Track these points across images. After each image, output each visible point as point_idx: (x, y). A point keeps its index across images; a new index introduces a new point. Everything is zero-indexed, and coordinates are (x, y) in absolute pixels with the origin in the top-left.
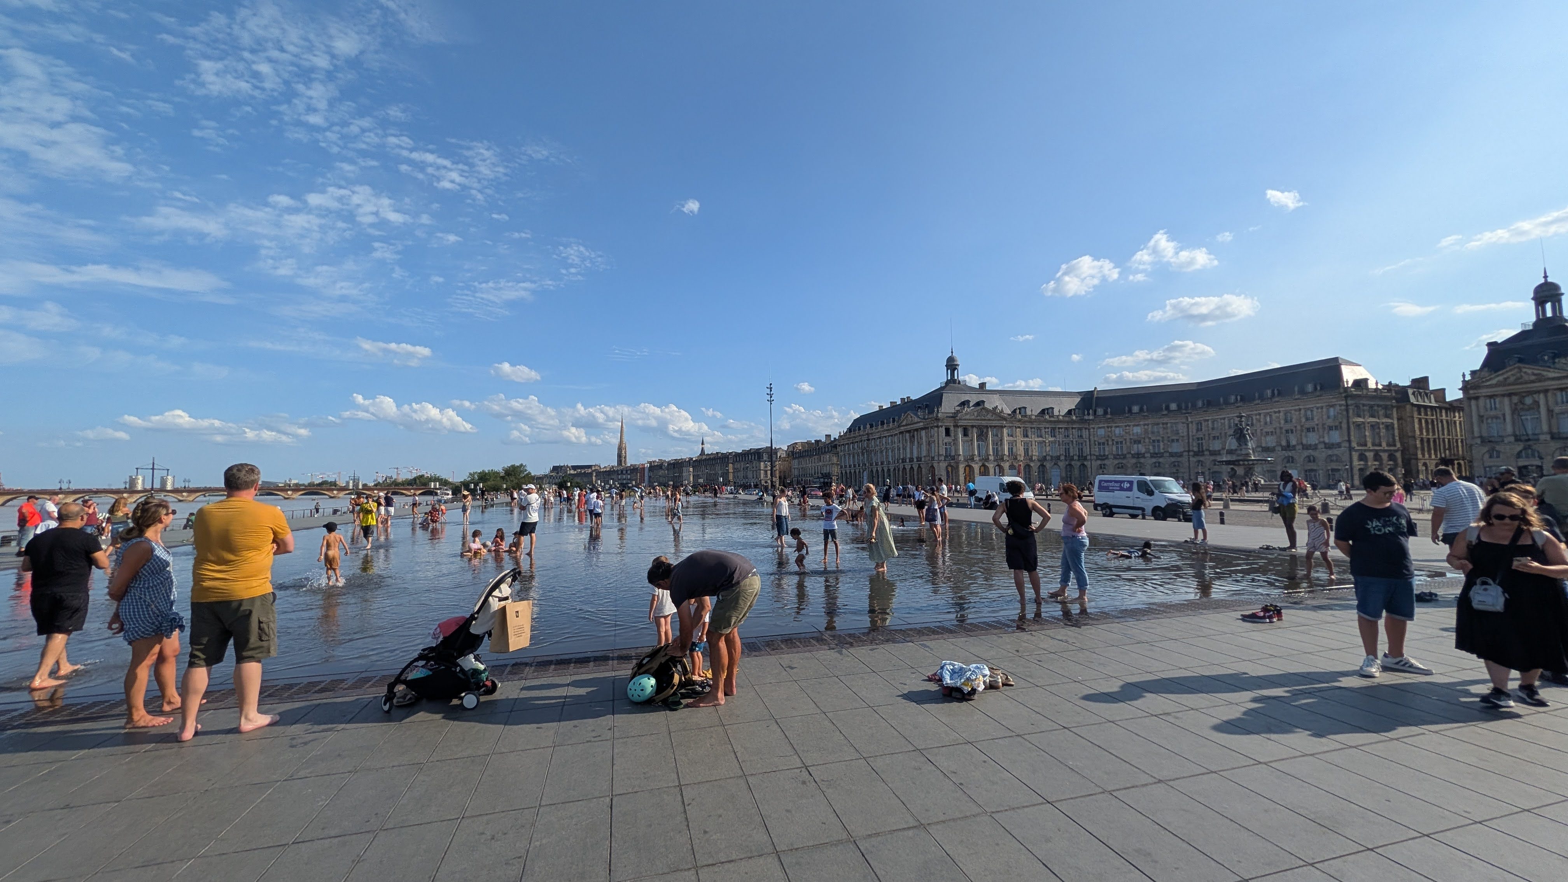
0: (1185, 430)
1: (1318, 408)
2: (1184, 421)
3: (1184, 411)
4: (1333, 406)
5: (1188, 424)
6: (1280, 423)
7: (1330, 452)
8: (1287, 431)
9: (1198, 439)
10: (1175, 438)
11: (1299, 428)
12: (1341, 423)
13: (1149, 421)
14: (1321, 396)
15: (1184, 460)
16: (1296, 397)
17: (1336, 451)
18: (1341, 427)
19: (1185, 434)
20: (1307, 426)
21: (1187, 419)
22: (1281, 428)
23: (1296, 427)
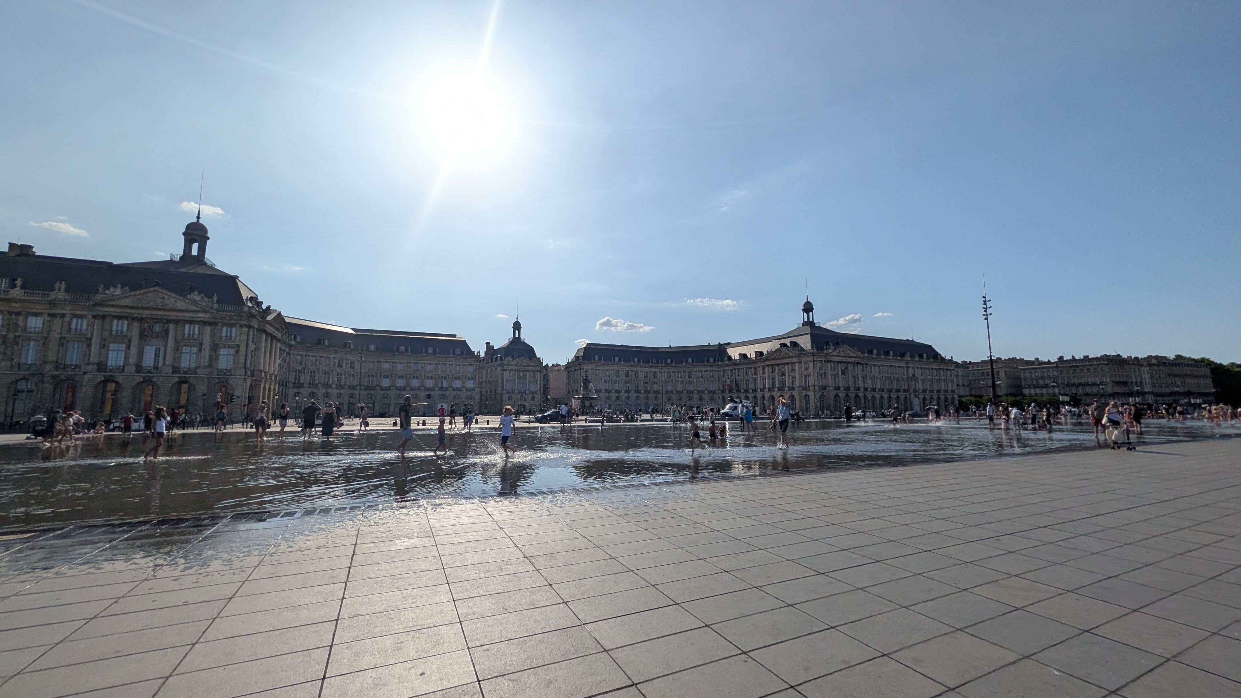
0: (359, 367)
1: (463, 366)
2: (359, 359)
3: (360, 351)
4: (472, 365)
5: (361, 363)
6: (438, 372)
7: (468, 393)
8: (442, 377)
9: (369, 376)
10: (351, 373)
11: (451, 376)
12: (475, 376)
13: (338, 356)
14: (466, 358)
15: (356, 392)
16: (452, 356)
17: (472, 393)
18: (475, 379)
19: (359, 370)
20: (456, 376)
21: (361, 359)
22: (439, 375)
23: (448, 375)
